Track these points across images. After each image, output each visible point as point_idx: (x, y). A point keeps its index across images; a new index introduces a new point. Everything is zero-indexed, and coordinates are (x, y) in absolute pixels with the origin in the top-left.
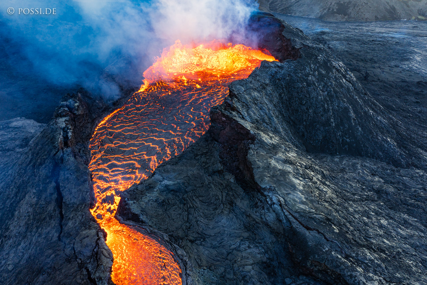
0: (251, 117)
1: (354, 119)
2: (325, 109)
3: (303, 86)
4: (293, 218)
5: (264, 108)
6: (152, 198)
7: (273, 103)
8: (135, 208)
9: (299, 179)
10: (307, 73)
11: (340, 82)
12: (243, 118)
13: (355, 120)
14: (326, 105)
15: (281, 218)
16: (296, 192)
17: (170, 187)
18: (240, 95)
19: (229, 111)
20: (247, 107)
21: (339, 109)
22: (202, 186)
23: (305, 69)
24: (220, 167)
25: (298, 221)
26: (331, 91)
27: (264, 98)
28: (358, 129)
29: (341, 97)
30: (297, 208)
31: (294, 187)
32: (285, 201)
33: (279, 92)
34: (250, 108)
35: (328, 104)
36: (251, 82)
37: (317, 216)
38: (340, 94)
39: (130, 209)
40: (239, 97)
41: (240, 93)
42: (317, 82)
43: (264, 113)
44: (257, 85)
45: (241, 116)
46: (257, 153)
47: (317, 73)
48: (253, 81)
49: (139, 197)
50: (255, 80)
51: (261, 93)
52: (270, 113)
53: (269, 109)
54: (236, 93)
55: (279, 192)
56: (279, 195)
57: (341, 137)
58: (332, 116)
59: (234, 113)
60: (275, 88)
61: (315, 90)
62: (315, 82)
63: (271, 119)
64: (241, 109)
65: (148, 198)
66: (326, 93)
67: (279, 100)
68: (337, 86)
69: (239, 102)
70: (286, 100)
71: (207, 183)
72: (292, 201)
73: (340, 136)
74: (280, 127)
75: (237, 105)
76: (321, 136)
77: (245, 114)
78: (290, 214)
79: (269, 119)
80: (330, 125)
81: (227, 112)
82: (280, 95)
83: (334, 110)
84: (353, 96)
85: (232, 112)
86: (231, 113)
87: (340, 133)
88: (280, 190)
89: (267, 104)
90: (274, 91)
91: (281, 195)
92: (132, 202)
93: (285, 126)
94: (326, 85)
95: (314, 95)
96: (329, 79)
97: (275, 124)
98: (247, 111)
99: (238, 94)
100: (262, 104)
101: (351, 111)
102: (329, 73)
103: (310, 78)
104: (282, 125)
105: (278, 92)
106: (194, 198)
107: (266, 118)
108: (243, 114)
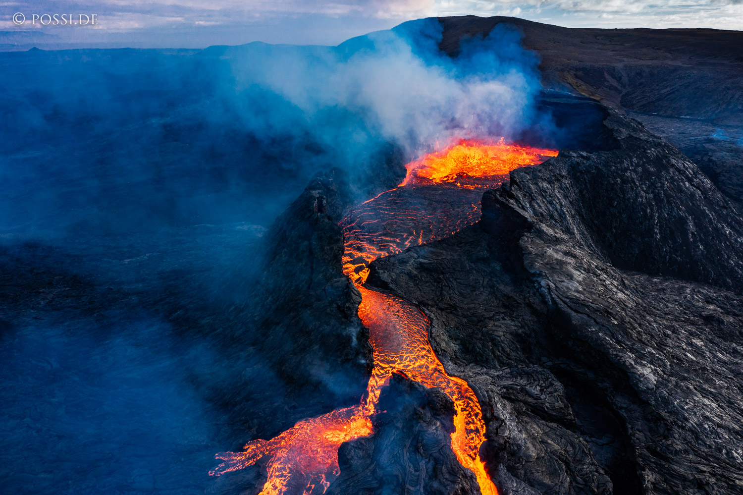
0: (534, 209)
1: (692, 233)
2: (647, 214)
3: (615, 182)
4: (561, 302)
5: (554, 202)
6: (403, 271)
7: (569, 199)
8: (385, 276)
9: (580, 271)
10: (625, 167)
11: (679, 185)
12: (523, 208)
13: (695, 234)
14: (648, 211)
15: (547, 300)
16: (573, 281)
17: (425, 265)
18: (522, 183)
19: (505, 198)
20: (532, 199)
21: (670, 218)
22: (462, 271)
23: (622, 162)
24: (485, 254)
25: (567, 305)
26: (659, 193)
27: (556, 191)
28: (699, 246)
29: (676, 203)
30: (569, 294)
31: (571, 277)
32: (556, 287)
33: (580, 188)
34: (534, 200)
35: (652, 210)
36: (540, 171)
37: (592, 305)
38: (673, 199)
39: (379, 277)
40: (521, 185)
41: (524, 181)
42: (639, 181)
43: (553, 208)
44: (547, 175)
45: (520, 206)
46: (532, 240)
47: (640, 169)
48: (543, 170)
49: (390, 268)
50: (546, 169)
51: (553, 185)
52: (561, 209)
53: (561, 205)
54: (518, 181)
55: (550, 278)
56: (550, 281)
57: (669, 254)
58: (657, 225)
59: (512, 201)
60: (574, 182)
61: (633, 189)
62: (636, 181)
63: (562, 217)
64: (521, 198)
65: (400, 271)
66: (651, 196)
67: (579, 198)
68: (673, 189)
69: (520, 191)
70: (589, 199)
71: (468, 268)
72: (565, 288)
73: (667, 253)
74: (575, 229)
75: (517, 193)
76: (636, 250)
77: (526, 204)
78: (559, 297)
79: (560, 215)
80: (652, 237)
81: (502, 198)
82: (581, 191)
83: (661, 218)
84: (700, 206)
85: (509, 199)
86: (507, 200)
87: (668, 248)
88: (552, 276)
89: (558, 199)
90: (572, 186)
91: (552, 281)
92: (382, 271)
93: (583, 229)
94: (652, 186)
95: (631, 195)
96: (660, 179)
97: (568, 223)
98: (530, 203)
99: (520, 182)
100: (551, 197)
101: (691, 222)
102: (661, 172)
103: (629, 174)
104: (579, 227)
105: (577, 188)
106: (451, 279)
107: (556, 214)
108: (523, 204)
